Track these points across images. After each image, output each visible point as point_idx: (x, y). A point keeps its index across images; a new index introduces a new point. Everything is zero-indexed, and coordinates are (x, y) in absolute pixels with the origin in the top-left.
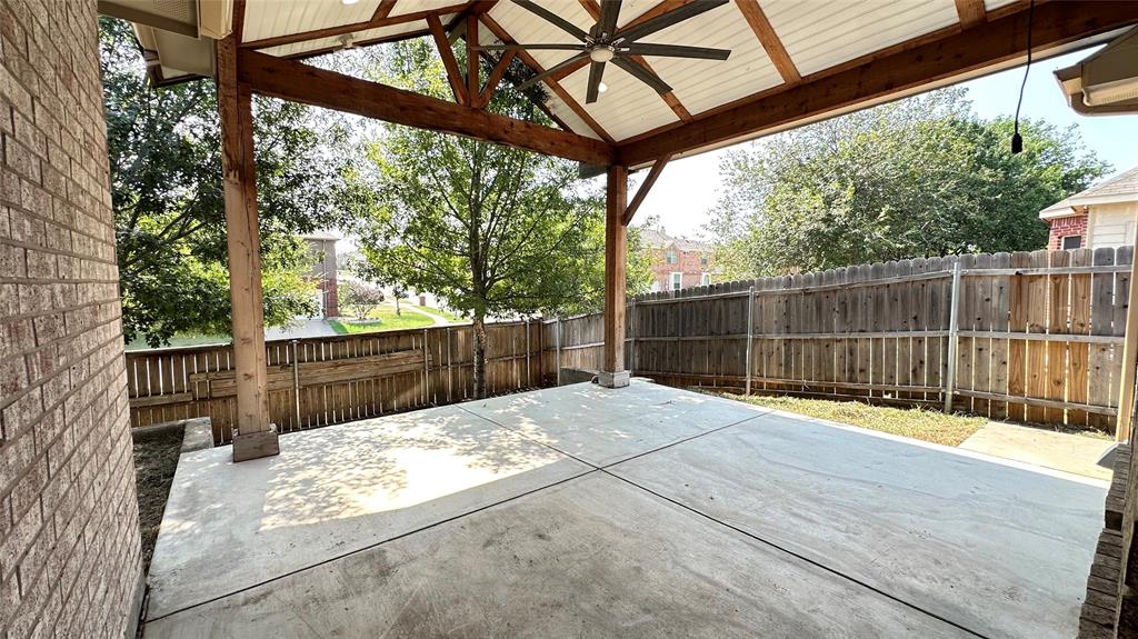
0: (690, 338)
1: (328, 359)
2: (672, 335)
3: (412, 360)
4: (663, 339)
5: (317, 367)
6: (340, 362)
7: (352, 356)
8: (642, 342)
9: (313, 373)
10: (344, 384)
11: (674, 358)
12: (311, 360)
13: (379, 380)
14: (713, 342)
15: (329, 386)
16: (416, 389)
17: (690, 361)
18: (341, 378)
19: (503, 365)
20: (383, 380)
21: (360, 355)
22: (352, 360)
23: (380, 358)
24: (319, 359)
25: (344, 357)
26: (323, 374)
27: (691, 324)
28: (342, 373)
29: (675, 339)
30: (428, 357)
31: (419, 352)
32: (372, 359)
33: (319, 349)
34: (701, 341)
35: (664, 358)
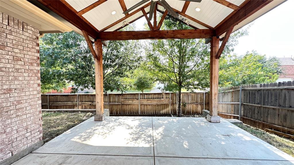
0: (268, 106)
1: (146, 98)
2: (258, 104)
3: (166, 101)
4: (253, 105)
5: (144, 100)
6: (149, 99)
7: (152, 98)
8: (245, 105)
9: (143, 101)
10: (149, 105)
11: (259, 114)
12: (143, 98)
13: (158, 105)
14: (281, 110)
15: (146, 105)
16: (167, 109)
17: (267, 117)
18: (148, 103)
19: (195, 105)
20: (159, 105)
21: (154, 98)
22: (151, 99)
23: (158, 99)
24: (144, 98)
25: (150, 98)
26: (145, 102)
27: (268, 100)
28: (149, 102)
29: (260, 105)
30: (171, 101)
31: (168, 99)
32: (156, 100)
33: (144, 96)
34: (273, 109)
35: (254, 113)
